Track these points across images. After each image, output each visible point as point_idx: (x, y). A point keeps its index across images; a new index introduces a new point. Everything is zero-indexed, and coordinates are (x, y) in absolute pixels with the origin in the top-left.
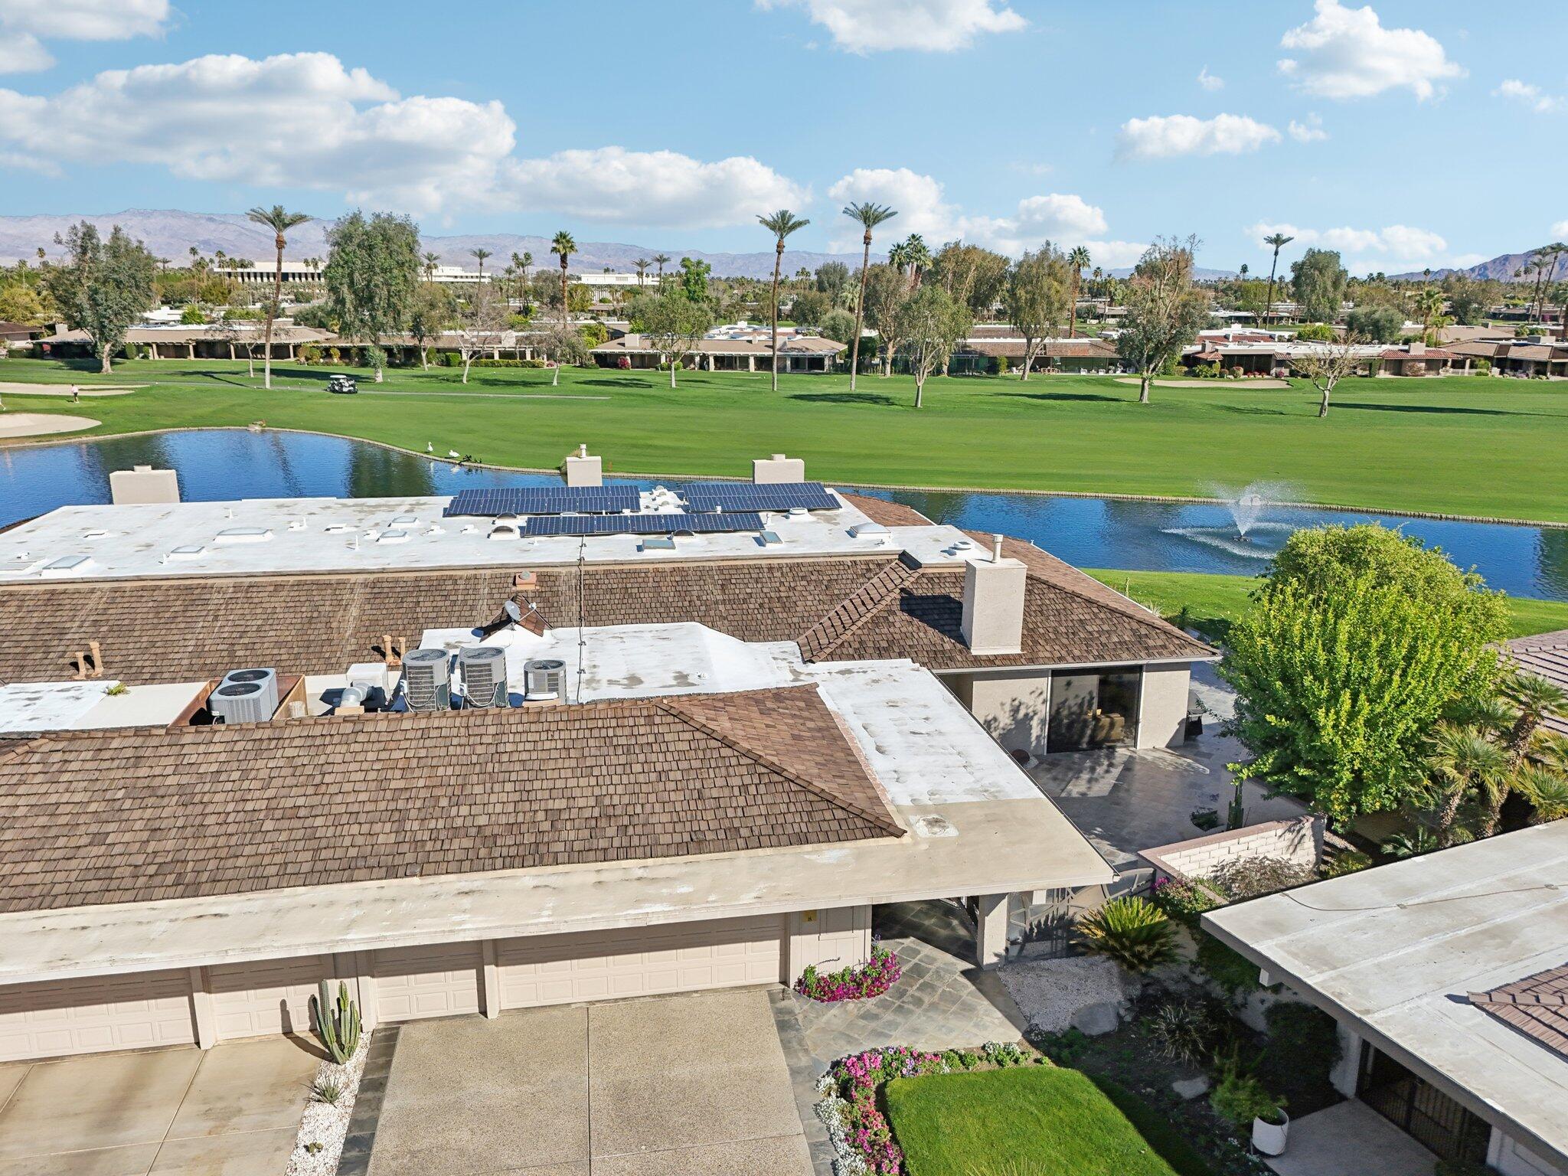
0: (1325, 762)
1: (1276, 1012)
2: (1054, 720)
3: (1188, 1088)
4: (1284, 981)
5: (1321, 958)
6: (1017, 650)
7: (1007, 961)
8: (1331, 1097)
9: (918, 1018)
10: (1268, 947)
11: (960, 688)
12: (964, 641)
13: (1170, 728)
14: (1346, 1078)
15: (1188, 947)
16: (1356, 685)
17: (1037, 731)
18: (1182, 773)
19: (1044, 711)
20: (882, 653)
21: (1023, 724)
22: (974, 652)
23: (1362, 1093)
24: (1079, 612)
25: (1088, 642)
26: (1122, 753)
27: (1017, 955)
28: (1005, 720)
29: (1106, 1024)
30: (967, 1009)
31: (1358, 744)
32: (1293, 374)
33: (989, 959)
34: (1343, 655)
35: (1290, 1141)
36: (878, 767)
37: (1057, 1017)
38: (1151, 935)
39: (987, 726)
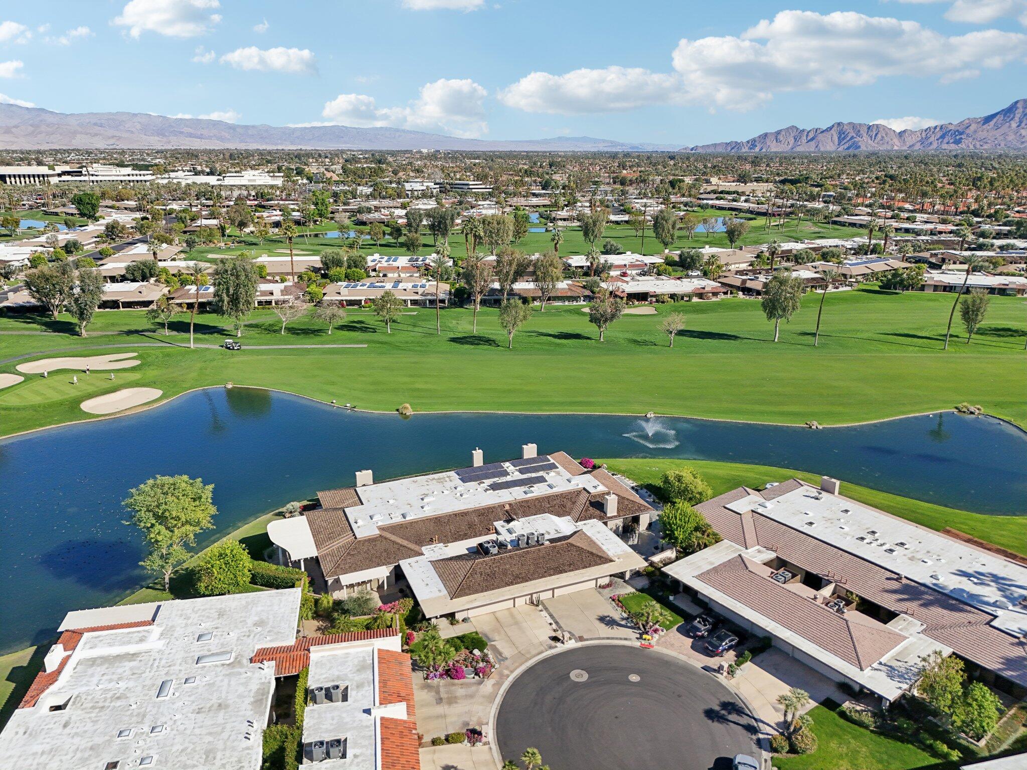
0: (676, 538)
1: (671, 582)
2: (624, 527)
3: (660, 594)
4: (672, 577)
5: (677, 574)
6: (616, 514)
7: (630, 579)
8: (679, 592)
9: (619, 589)
10: (670, 573)
11: (606, 524)
12: (605, 513)
13: (646, 525)
14: (681, 589)
15: (657, 573)
16: (680, 526)
17: (621, 529)
18: (649, 536)
19: (622, 525)
20: (590, 518)
21: (618, 528)
22: (608, 515)
23: (683, 591)
24: (626, 502)
25: (629, 509)
26: (637, 532)
27: (631, 577)
28: (614, 528)
29: (647, 587)
30: (626, 587)
31: (681, 537)
32: (657, 301)
33: (627, 579)
34: (678, 522)
35: (674, 599)
36: (604, 548)
37: (640, 586)
38: (653, 572)
39: (611, 529)
